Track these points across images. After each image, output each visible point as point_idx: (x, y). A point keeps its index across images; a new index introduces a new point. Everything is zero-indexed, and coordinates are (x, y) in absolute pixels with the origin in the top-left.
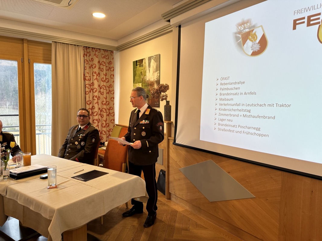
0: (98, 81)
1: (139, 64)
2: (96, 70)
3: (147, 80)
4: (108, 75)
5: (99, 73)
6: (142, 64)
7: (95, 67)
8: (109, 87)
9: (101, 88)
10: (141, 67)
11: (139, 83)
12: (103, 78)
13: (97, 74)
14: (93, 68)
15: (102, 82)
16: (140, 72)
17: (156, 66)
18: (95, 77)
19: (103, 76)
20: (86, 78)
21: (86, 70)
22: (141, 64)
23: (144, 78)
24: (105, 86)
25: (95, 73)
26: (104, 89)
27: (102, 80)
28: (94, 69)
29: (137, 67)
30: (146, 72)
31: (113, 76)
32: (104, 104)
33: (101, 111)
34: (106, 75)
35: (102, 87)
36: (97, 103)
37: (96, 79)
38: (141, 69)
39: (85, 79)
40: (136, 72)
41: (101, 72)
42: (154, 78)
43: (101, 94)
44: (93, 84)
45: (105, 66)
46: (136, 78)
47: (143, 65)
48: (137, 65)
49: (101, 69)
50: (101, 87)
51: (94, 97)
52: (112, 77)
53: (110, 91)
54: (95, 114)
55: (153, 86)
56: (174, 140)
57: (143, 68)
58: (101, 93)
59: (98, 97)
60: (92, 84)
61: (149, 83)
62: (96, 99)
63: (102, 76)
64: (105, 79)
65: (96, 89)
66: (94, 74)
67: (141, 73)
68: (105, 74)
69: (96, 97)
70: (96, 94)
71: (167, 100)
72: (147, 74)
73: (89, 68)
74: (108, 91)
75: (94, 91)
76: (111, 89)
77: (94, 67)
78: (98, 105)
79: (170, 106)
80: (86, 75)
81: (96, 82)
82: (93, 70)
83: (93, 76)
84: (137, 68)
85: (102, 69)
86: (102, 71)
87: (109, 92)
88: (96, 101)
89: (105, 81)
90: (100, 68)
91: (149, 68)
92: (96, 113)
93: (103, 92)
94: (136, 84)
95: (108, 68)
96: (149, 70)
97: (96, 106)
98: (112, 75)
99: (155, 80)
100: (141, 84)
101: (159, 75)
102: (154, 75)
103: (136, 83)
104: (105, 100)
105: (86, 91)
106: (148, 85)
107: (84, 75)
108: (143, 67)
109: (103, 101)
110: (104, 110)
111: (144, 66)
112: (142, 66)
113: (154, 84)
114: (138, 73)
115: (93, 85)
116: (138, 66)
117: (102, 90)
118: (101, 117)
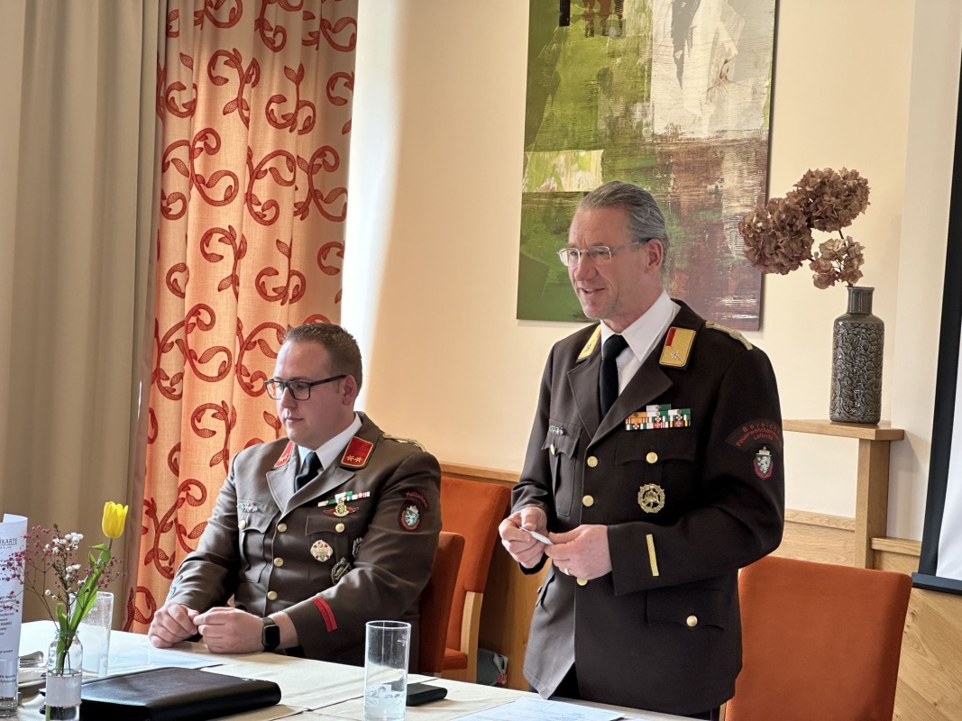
0: (246, 121)
1: (586, 16)
2: (241, 38)
3: (659, 128)
4: (310, 76)
5: (255, 64)
6: (613, 17)
7: (235, 17)
8: (311, 170)
9: (255, 174)
10: (604, 34)
11: (576, 147)
12: (281, 99)
13: (245, 65)
14: (217, 24)
15: (271, 129)
16: (588, 72)
17: (737, 36)
18: (229, 92)
19: (282, 85)
20: (174, 94)
21: (173, 41)
22: (605, 14)
23: (628, 113)
24: (289, 158)
25: (234, 60)
26: (278, 179)
27: (269, 114)
28: (224, 31)
29: (563, 38)
30: (645, 74)
31: (350, 84)
32: (271, 293)
33: (246, 346)
34: (299, 78)
35: (267, 166)
36: (234, 280)
37: (240, 103)
38: (605, 49)
39: (164, 104)
40: (553, 65)
41: (269, 52)
42: (715, 119)
43: (259, 217)
44: (209, 141)
45: (300, 14)
46: (552, 109)
47: (621, 25)
48: (565, 21)
49: (270, 34)
50: (262, 164)
51: (217, 236)
52: (339, 90)
53: (313, 194)
54: (211, 368)
55: (709, 180)
56: (923, 558)
57: (621, 44)
58: (258, 209)
59: (238, 241)
60: (199, 144)
61: (669, 154)
62: (227, 251)
63: (273, 82)
64: (290, 107)
65: (229, 181)
66: (225, 71)
67: (604, 76)
68: (296, 68)
69: (229, 236)
70: (229, 216)
71: (859, 284)
72: (661, 88)
73: (196, 23)
74: (301, 196)
75: (218, 193)
76: (323, 182)
77: (225, 18)
78: (237, 294)
79: (879, 327)
80: (173, 78)
81: (232, 131)
82: (215, 39)
83: (215, 80)
84: (569, 45)
85: (280, 30)
86: (275, 50)
87: (312, 205)
88: (223, 269)
89: (290, 122)
90: (261, 24)
91: (679, 45)
92: (223, 356)
93: (273, 204)
94: (547, 155)
95: (316, 26)
96: (680, 63)
97: (222, 304)
98: (342, 81)
99: (730, 136)
100: (597, 155)
101: (765, 100)
102: (720, 105)
103: (556, 148)
104: (281, 264)
105: (169, 192)
106: (666, 169)
107: (162, 74)
108: (620, 35)
109: (271, 272)
110: (270, 336)
111: (630, 32)
112: (613, 31)
113: (718, 163)
114: (570, 74)
115: (212, 151)
116: (577, 27)
117: (263, 189)
118: (248, 388)
